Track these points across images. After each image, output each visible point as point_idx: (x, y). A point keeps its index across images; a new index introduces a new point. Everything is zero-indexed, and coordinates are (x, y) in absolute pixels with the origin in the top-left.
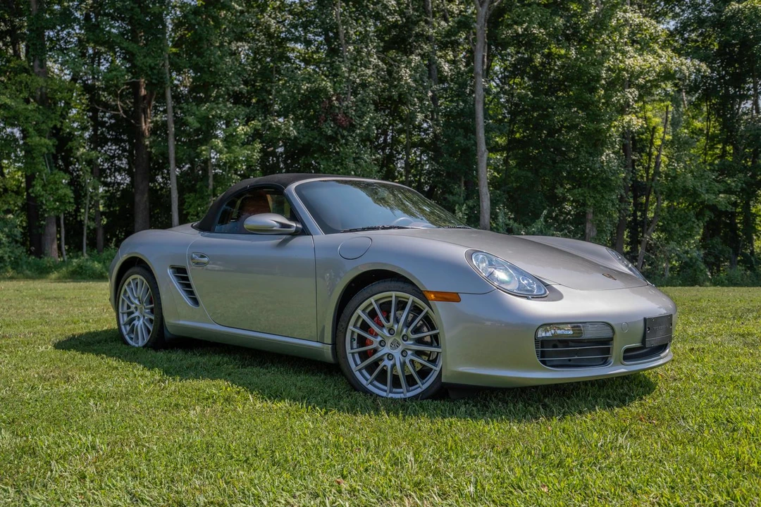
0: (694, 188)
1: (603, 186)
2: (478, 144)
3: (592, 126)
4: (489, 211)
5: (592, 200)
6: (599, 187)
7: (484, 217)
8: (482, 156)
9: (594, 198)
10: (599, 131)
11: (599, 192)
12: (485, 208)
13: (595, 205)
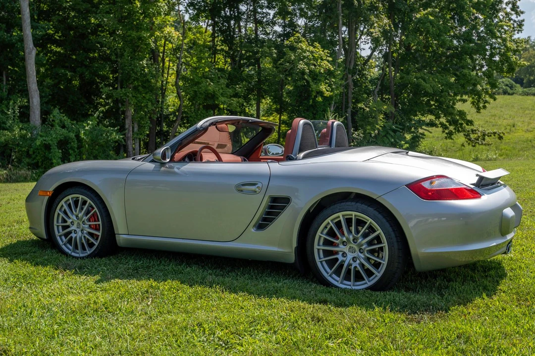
0: (214, 92)
1: (144, 87)
2: (25, 41)
3: (134, 34)
4: (39, 107)
5: (134, 99)
6: (140, 89)
7: (34, 112)
8: (30, 53)
9: (136, 97)
10: (140, 38)
11: (140, 93)
12: (35, 104)
13: (136, 104)
